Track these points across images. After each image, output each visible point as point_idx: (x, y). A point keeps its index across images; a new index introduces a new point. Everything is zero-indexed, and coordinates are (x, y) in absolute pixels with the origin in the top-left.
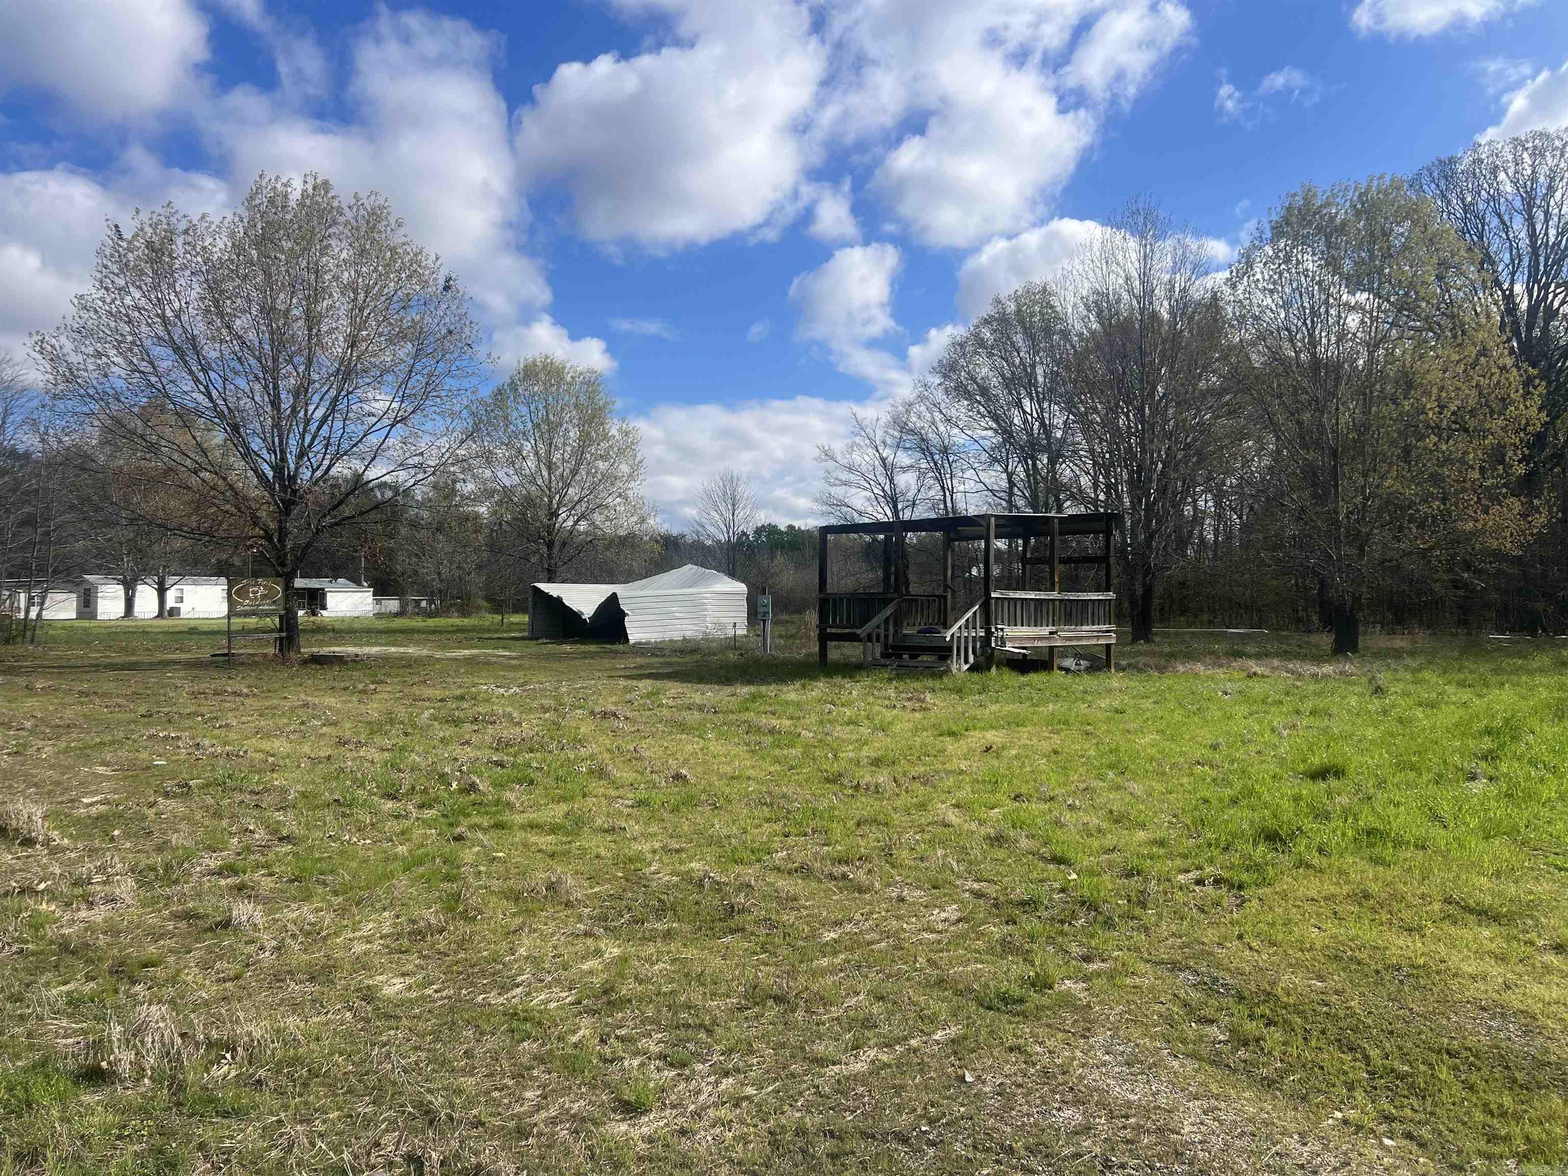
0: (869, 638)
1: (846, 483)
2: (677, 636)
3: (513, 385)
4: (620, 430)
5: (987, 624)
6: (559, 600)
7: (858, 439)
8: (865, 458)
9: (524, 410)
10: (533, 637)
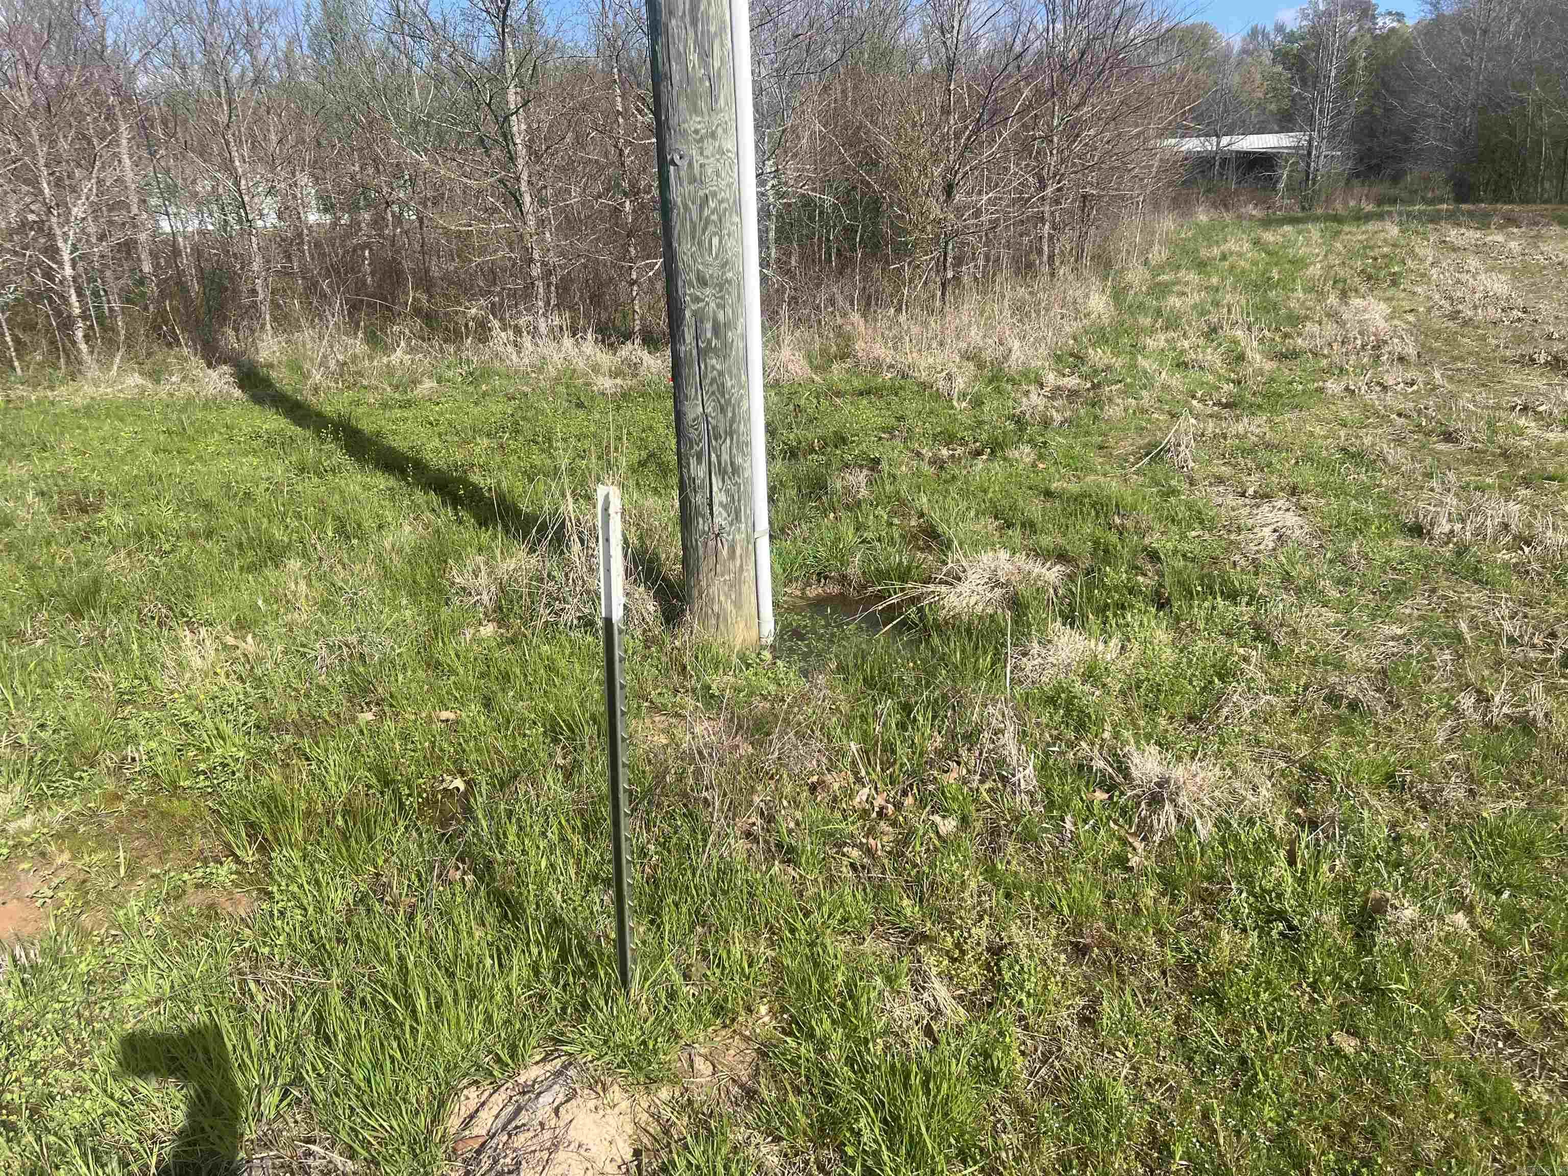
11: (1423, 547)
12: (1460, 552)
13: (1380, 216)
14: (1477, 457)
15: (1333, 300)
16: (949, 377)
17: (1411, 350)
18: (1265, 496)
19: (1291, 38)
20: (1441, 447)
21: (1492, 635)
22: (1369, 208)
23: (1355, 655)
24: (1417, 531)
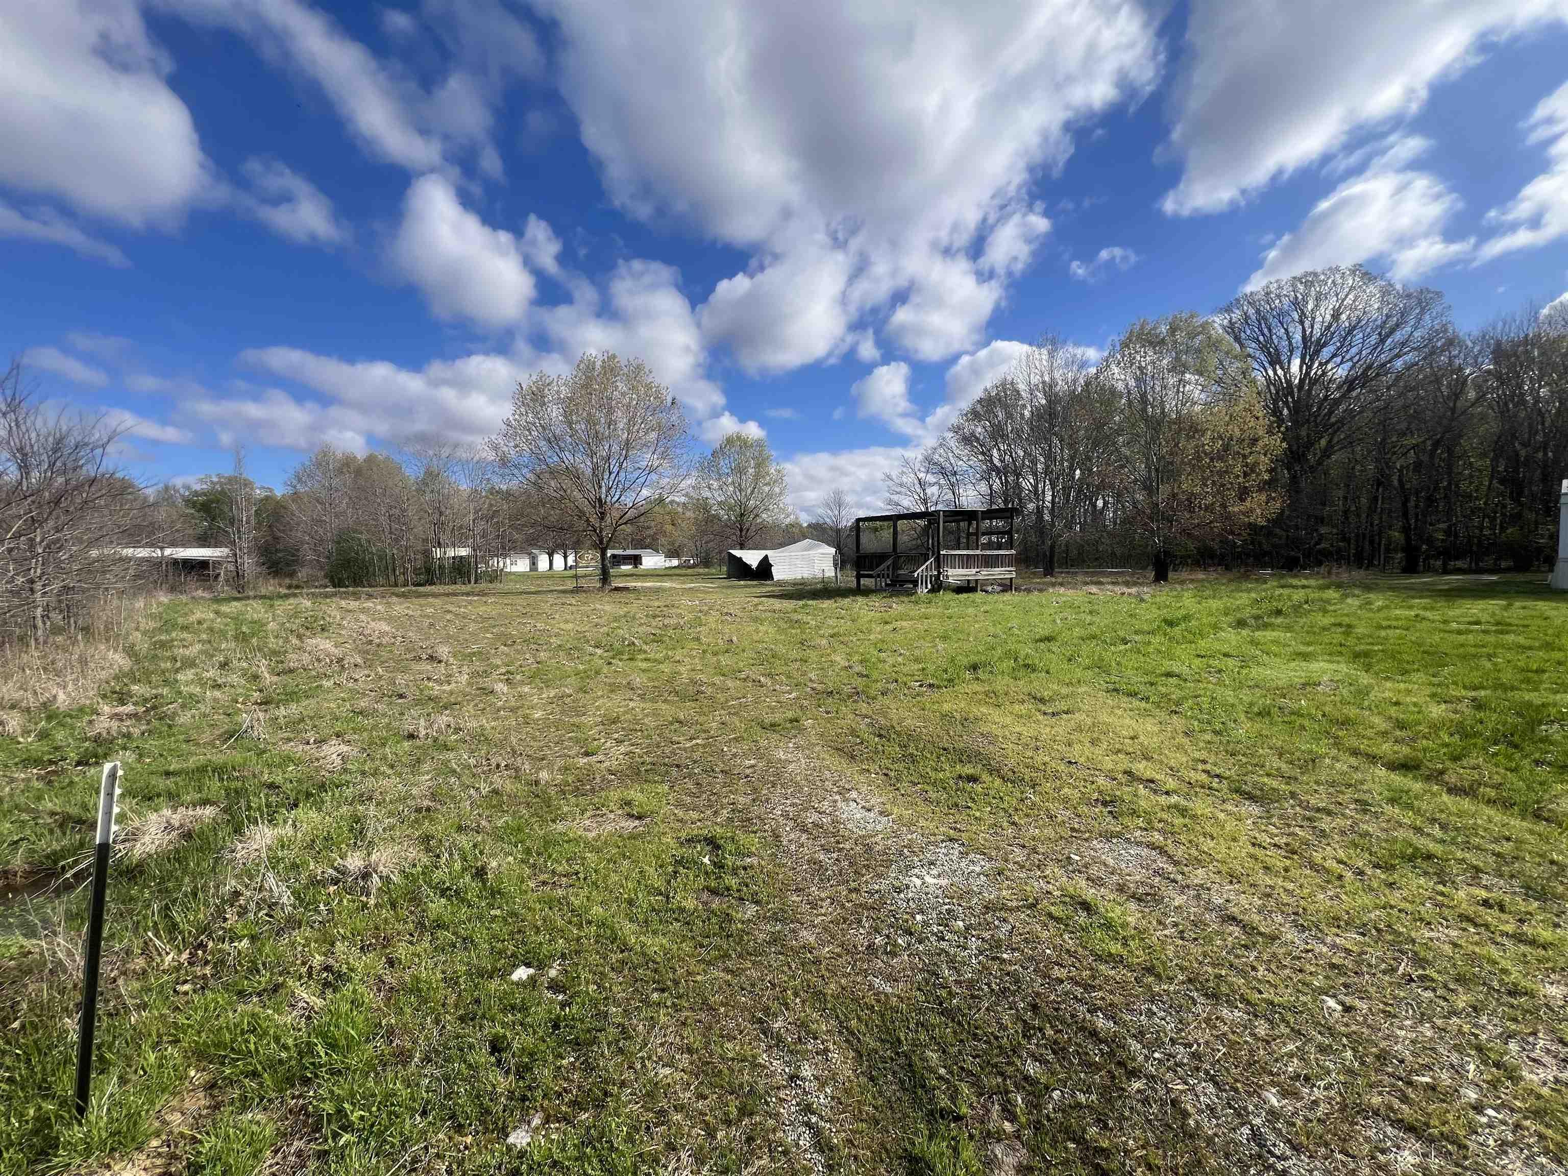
0: (879, 576)
1: (898, 493)
2: (799, 576)
3: (722, 449)
4: (776, 470)
5: (938, 567)
6: (741, 558)
7: (905, 469)
8: (909, 479)
9: (727, 461)
10: (728, 577)
11: (418, 742)
12: (435, 740)
13: (294, 595)
14: (418, 702)
15: (294, 641)
17: (359, 660)
18: (321, 742)
19: (196, 494)
20: (400, 701)
21: (467, 767)
22: (284, 591)
23: (415, 791)
24: (411, 736)
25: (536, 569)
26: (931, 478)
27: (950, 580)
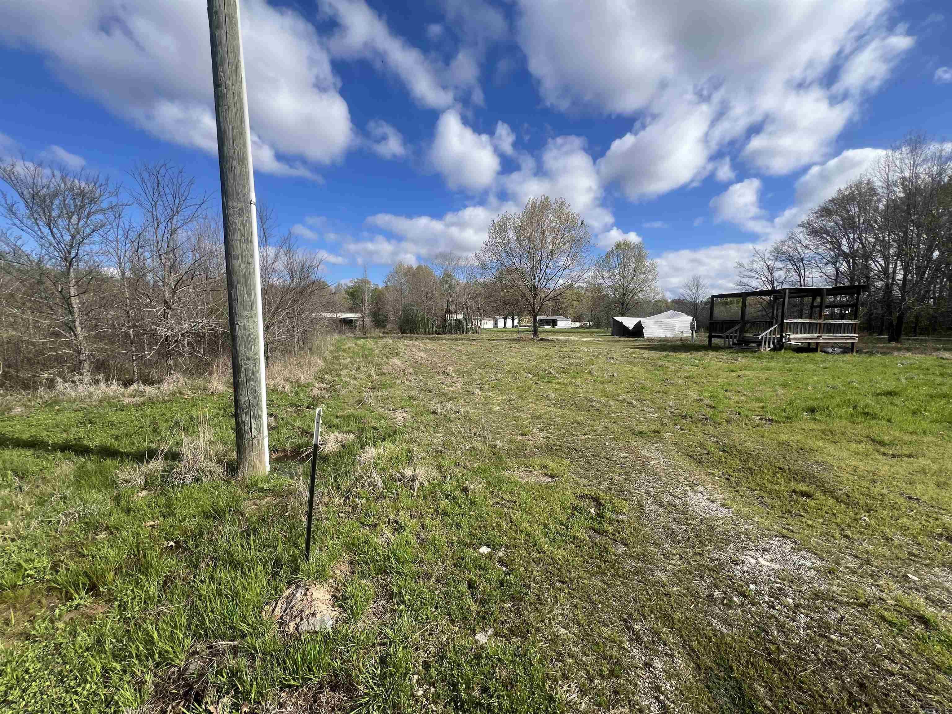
0: (727, 337)
1: (748, 277)
2: (663, 336)
3: (612, 252)
4: (650, 264)
5: (781, 332)
6: (622, 323)
7: (755, 259)
8: (759, 265)
9: (616, 259)
10: (613, 335)
11: (438, 416)
12: (445, 416)
13: (386, 337)
14: (438, 395)
15: (385, 359)
16: (283, 387)
17: (412, 371)
18: (395, 410)
19: (349, 288)
20: (429, 394)
21: (460, 432)
22: (381, 335)
23: (435, 441)
24: (434, 413)
25: (497, 327)
26: (779, 265)
27: (792, 342)
